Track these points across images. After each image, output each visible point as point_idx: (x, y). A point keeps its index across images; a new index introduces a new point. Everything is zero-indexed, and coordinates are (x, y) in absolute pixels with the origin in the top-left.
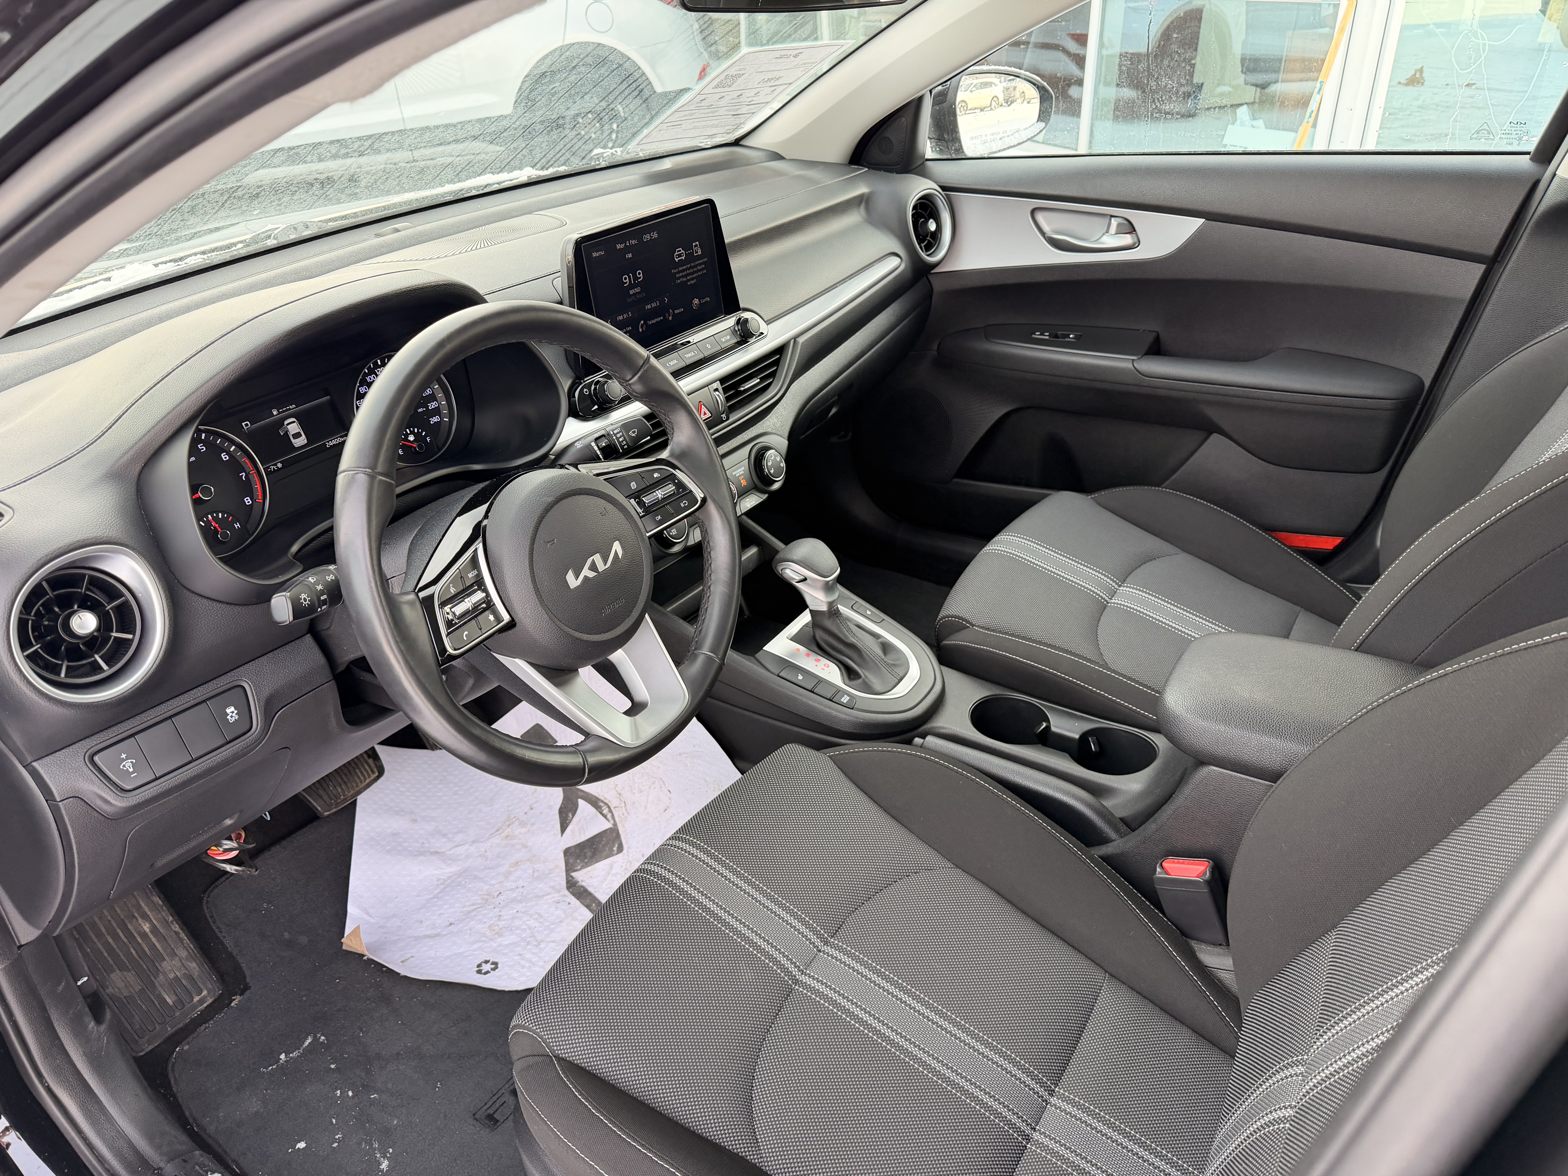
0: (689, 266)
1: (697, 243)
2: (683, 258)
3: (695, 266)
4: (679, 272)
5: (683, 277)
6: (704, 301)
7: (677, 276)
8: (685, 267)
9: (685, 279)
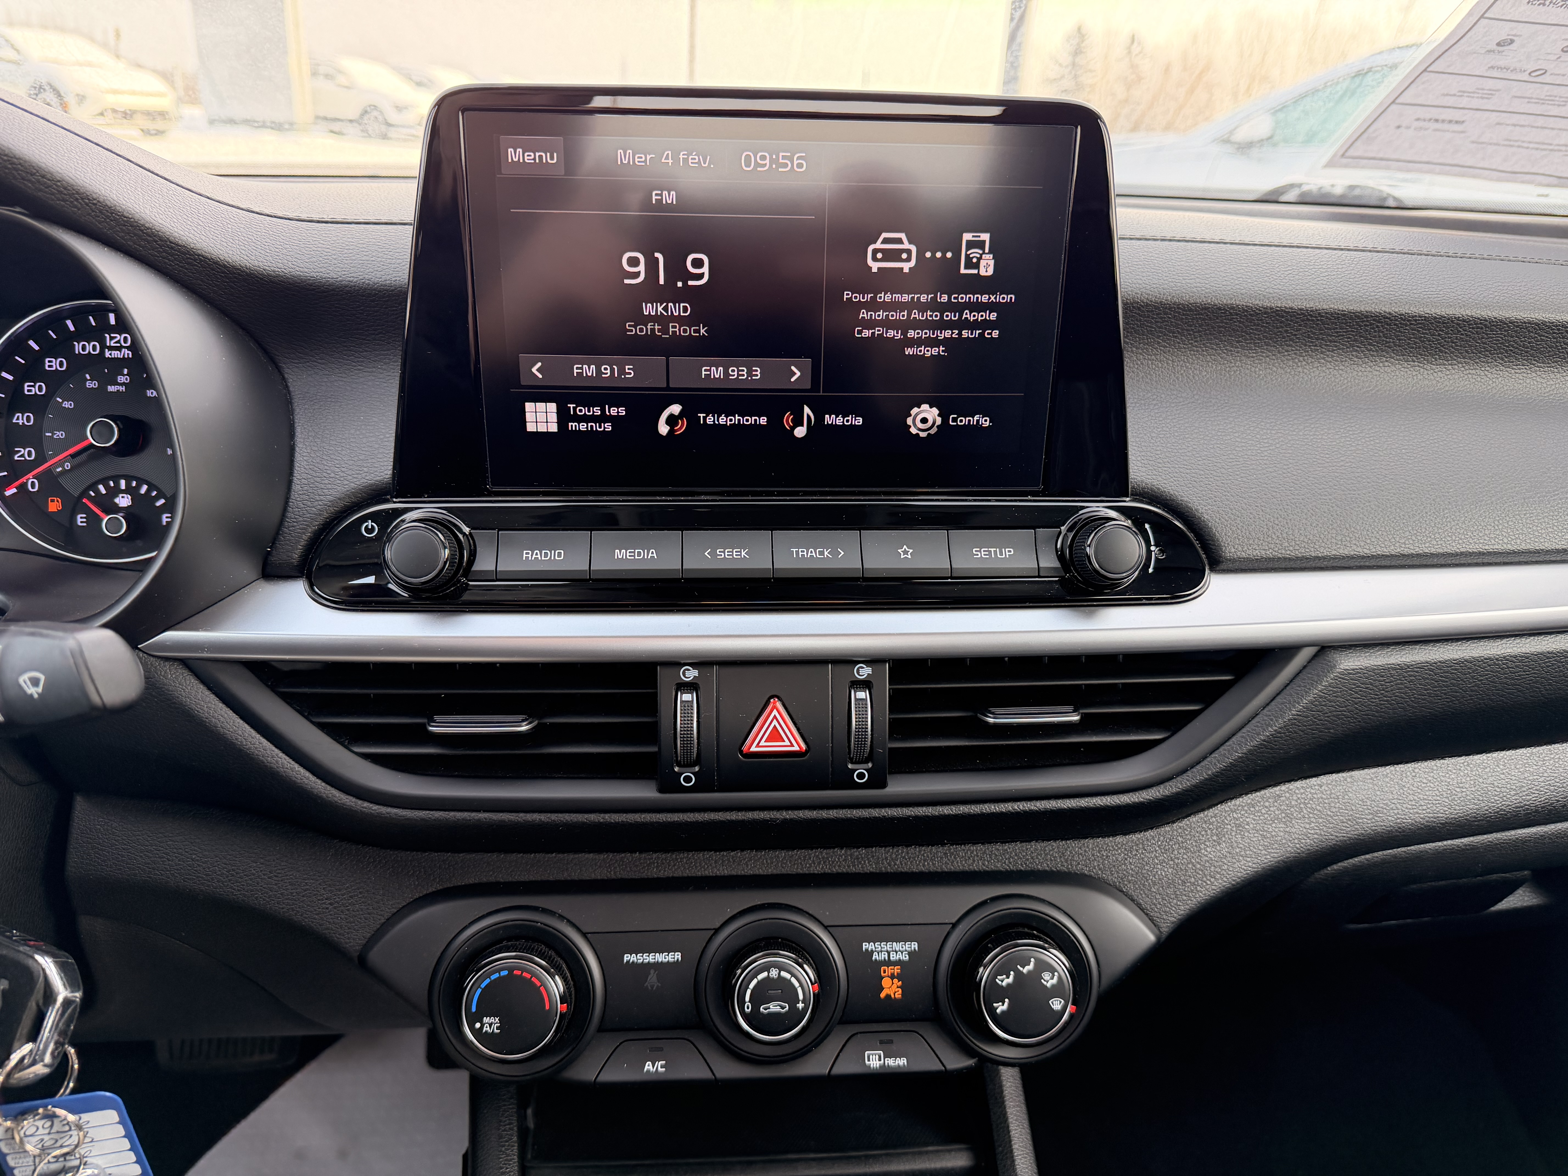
0: (924, 298)
1: (985, 237)
2: (906, 267)
3: (959, 308)
4: (873, 306)
5: (887, 324)
6: (963, 421)
7: (864, 314)
8: (906, 298)
9: (891, 333)
